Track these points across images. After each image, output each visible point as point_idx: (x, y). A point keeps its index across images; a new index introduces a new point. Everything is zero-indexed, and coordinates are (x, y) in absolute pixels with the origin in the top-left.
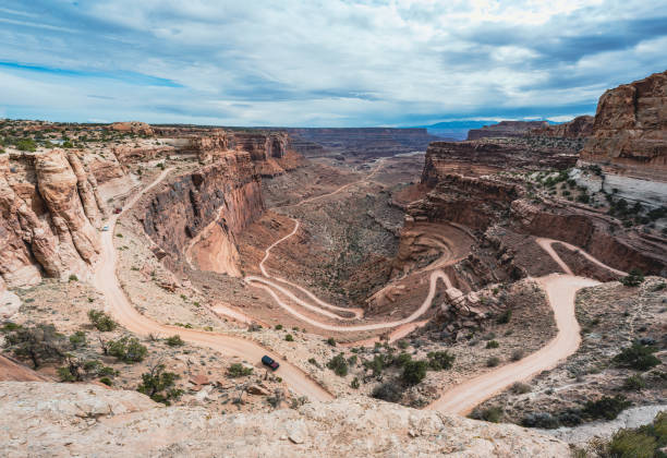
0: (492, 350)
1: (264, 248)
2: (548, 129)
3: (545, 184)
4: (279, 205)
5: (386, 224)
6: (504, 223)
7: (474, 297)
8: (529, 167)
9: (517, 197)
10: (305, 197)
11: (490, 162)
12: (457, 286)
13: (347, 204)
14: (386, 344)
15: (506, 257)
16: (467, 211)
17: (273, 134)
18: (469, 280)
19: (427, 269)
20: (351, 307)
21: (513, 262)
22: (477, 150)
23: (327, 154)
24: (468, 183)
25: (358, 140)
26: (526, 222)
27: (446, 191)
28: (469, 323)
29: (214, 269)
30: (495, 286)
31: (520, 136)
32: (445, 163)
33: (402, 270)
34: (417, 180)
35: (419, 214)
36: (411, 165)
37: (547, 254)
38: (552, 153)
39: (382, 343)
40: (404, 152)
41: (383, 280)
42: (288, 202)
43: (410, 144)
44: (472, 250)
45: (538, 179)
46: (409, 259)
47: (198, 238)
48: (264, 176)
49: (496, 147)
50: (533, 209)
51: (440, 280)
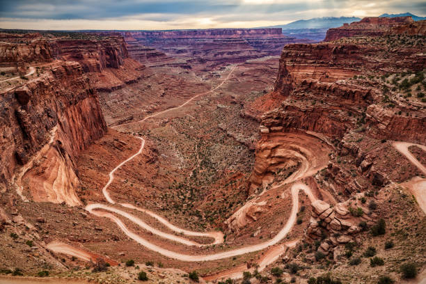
0: (378, 268)
1: (108, 171)
2: (411, 26)
3: (401, 87)
4: (121, 122)
5: (240, 137)
6: (360, 128)
7: (342, 208)
8: (386, 69)
9: (372, 101)
10: (149, 113)
11: (346, 65)
12: (320, 197)
13: (197, 117)
14: (256, 272)
15: (365, 163)
16: (322, 119)
17: (104, 39)
18: (332, 191)
19: (287, 181)
20: (208, 230)
21: (373, 168)
22: (335, 52)
23: (171, 62)
24: (324, 89)
25: (205, 44)
26: (382, 127)
27: (302, 98)
28: (343, 238)
29: (50, 199)
30: (362, 194)
31: (380, 34)
32: (299, 68)
33: (260, 185)
34: (270, 88)
35: (273, 124)
36: (264, 71)
37: (405, 158)
38: (409, 53)
39: (252, 271)
40: (256, 57)
41: (241, 196)
42: (131, 119)
43: (263, 47)
44: (331, 159)
45: (394, 82)
46: (267, 172)
47: (30, 165)
48: (101, 90)
49: (354, 47)
50: (389, 113)
51: (301, 193)
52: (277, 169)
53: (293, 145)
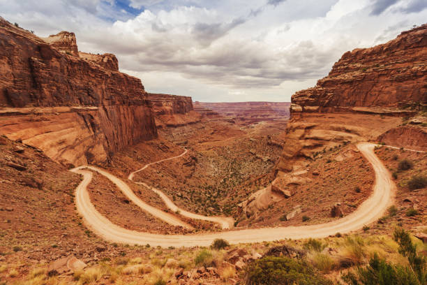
1: (145, 163)
10: (200, 142)
13: (234, 147)
25: (245, 110)
33: (290, 171)
52: (313, 153)
53: (334, 125)
